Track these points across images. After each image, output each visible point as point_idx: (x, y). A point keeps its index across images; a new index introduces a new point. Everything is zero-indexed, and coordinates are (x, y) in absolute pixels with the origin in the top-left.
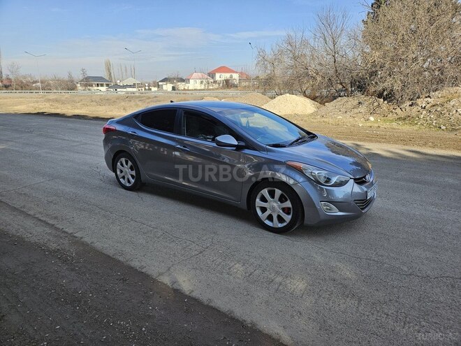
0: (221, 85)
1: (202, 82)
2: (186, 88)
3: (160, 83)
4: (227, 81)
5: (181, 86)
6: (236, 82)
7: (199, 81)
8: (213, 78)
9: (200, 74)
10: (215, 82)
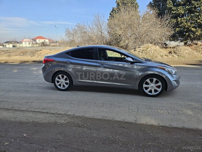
0: (40, 44)
1: (29, 44)
2: (21, 46)
3: (4, 44)
4: (43, 43)
5: (18, 45)
6: (48, 44)
7: (28, 43)
8: (35, 41)
9: (29, 39)
10: (36, 43)
